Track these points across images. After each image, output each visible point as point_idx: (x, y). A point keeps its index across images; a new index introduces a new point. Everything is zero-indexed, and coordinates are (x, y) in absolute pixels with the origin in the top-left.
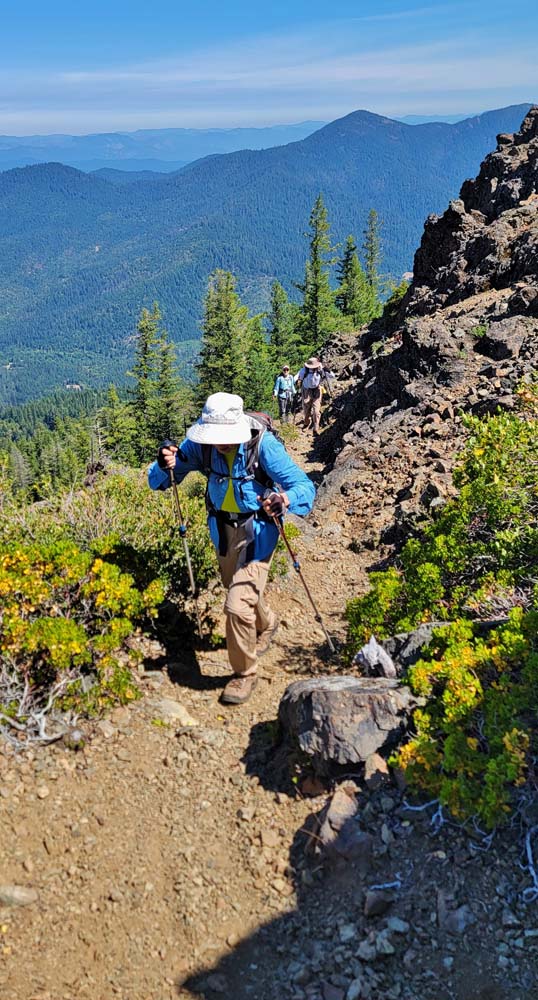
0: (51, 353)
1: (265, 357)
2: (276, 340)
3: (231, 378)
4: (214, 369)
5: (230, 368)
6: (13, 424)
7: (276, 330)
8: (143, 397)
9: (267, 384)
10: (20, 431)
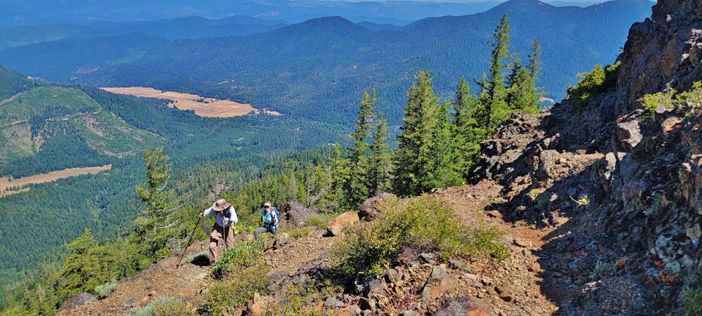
0: (322, 124)
1: (447, 132)
2: (457, 122)
3: (419, 146)
4: (409, 140)
5: (419, 138)
6: (296, 162)
7: (458, 114)
8: (357, 154)
9: (446, 154)
10: (299, 166)
